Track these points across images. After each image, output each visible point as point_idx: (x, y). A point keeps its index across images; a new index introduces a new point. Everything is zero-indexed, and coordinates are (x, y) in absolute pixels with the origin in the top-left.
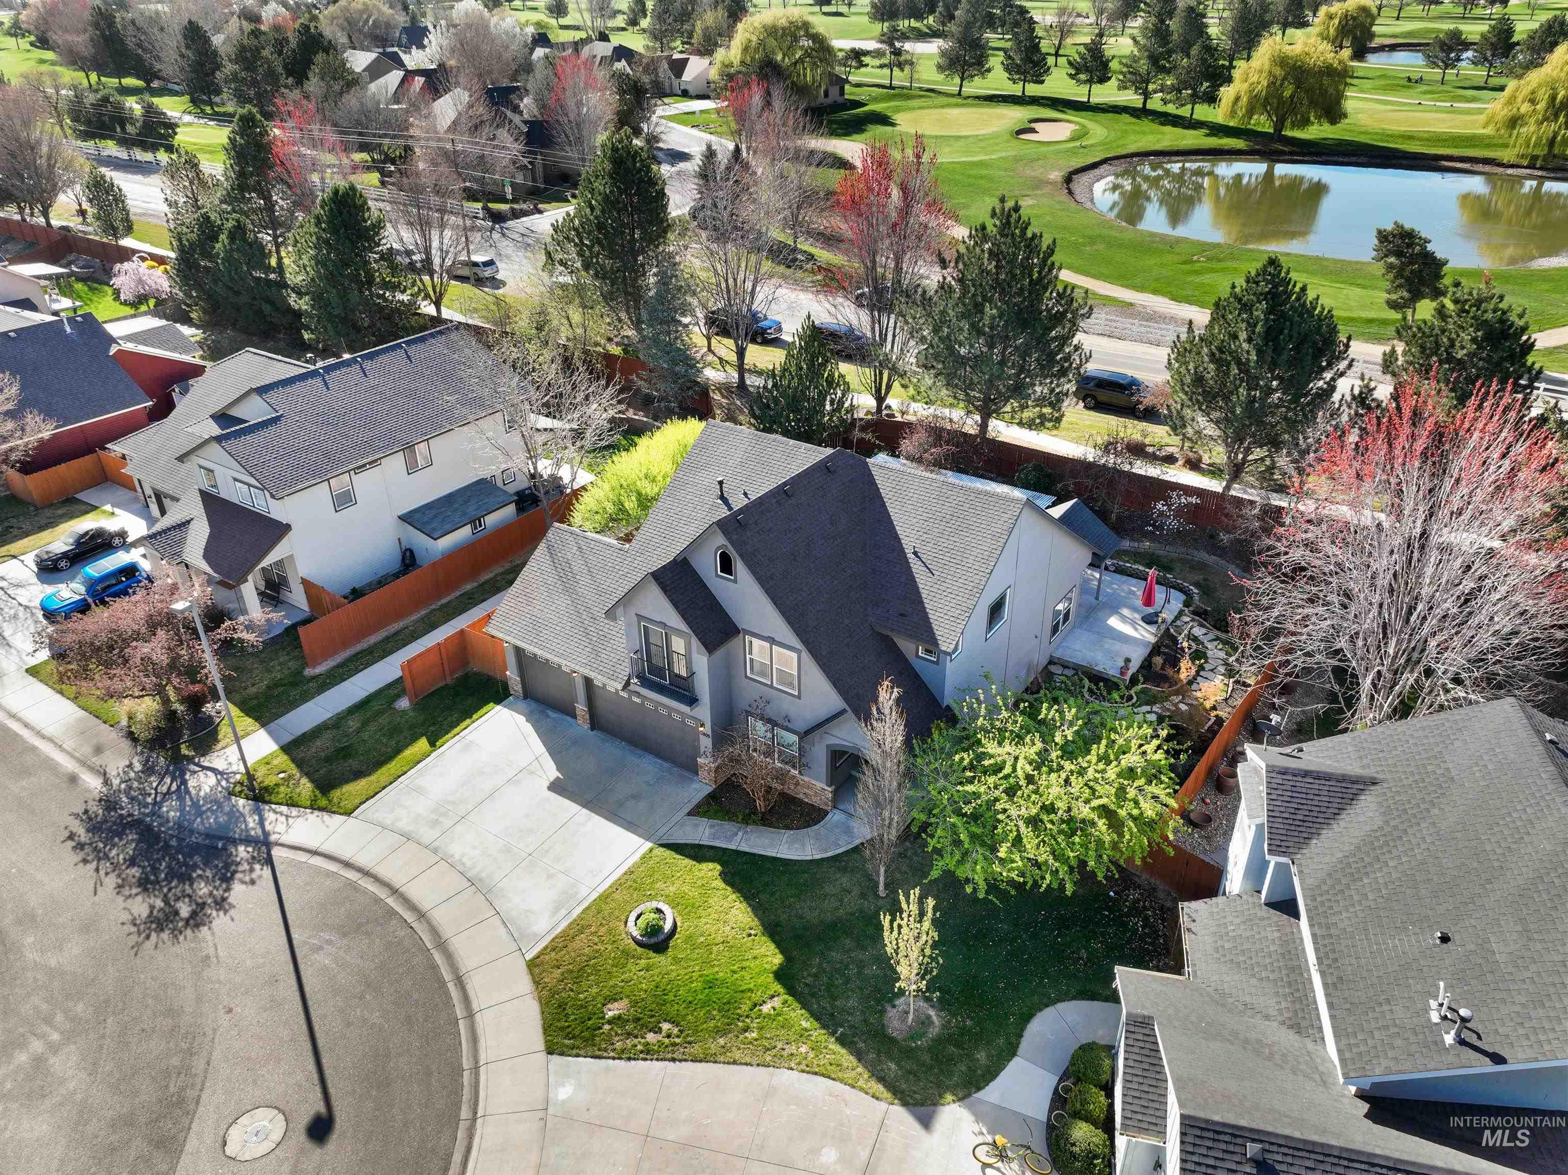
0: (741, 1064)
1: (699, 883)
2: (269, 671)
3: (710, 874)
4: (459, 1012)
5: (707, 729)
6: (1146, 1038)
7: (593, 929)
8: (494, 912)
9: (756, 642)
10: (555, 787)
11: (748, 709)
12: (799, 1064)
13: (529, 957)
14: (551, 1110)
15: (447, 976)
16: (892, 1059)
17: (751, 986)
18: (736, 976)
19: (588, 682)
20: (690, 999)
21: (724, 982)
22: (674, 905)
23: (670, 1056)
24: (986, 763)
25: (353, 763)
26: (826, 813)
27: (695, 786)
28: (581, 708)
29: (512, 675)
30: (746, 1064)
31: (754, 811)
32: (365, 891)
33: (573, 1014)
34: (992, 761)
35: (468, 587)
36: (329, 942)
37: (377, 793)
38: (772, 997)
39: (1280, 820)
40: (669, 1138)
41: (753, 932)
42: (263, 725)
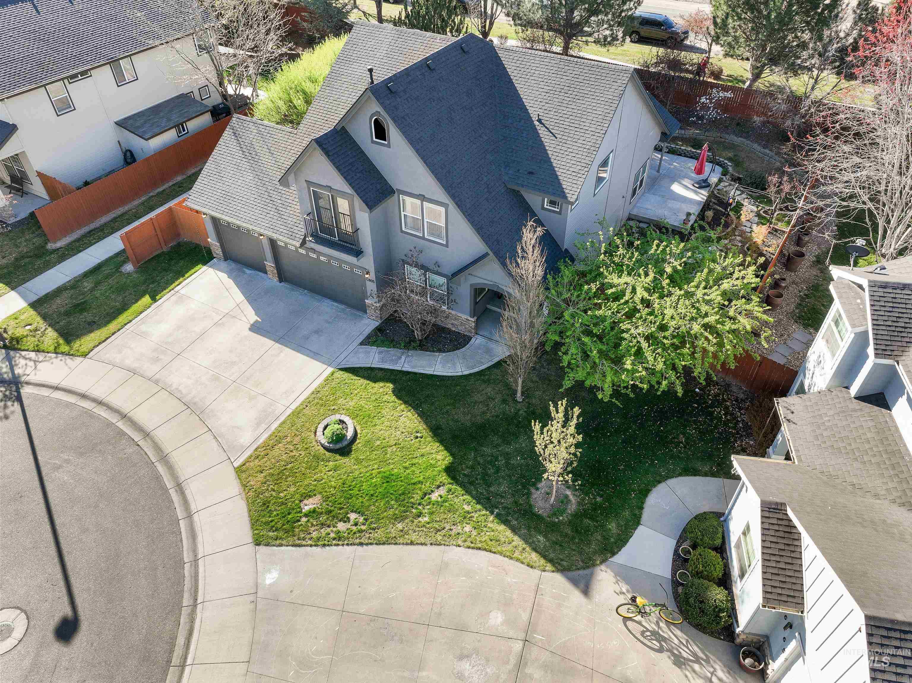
0: (417, 544)
1: (373, 398)
2: (17, 246)
3: (381, 390)
4: (180, 513)
5: (372, 276)
6: (780, 522)
7: (289, 439)
8: (207, 429)
9: (409, 201)
10: (255, 328)
11: (404, 258)
12: (465, 541)
13: (236, 464)
14: (260, 594)
15: (169, 484)
16: (540, 533)
17: (421, 479)
18: (408, 471)
19: (273, 243)
20: (372, 492)
21: (398, 476)
22: (354, 416)
23: (358, 541)
24: (610, 291)
25: (88, 316)
26: (470, 338)
27: (366, 321)
28: (270, 265)
29: (212, 241)
30: (422, 544)
31: (412, 339)
32: (98, 418)
33: (276, 510)
34: (614, 290)
35: (179, 178)
36: (68, 461)
37: (107, 338)
38: (438, 487)
39: (884, 328)
40: (362, 611)
41: (419, 435)
42: (13, 289)
